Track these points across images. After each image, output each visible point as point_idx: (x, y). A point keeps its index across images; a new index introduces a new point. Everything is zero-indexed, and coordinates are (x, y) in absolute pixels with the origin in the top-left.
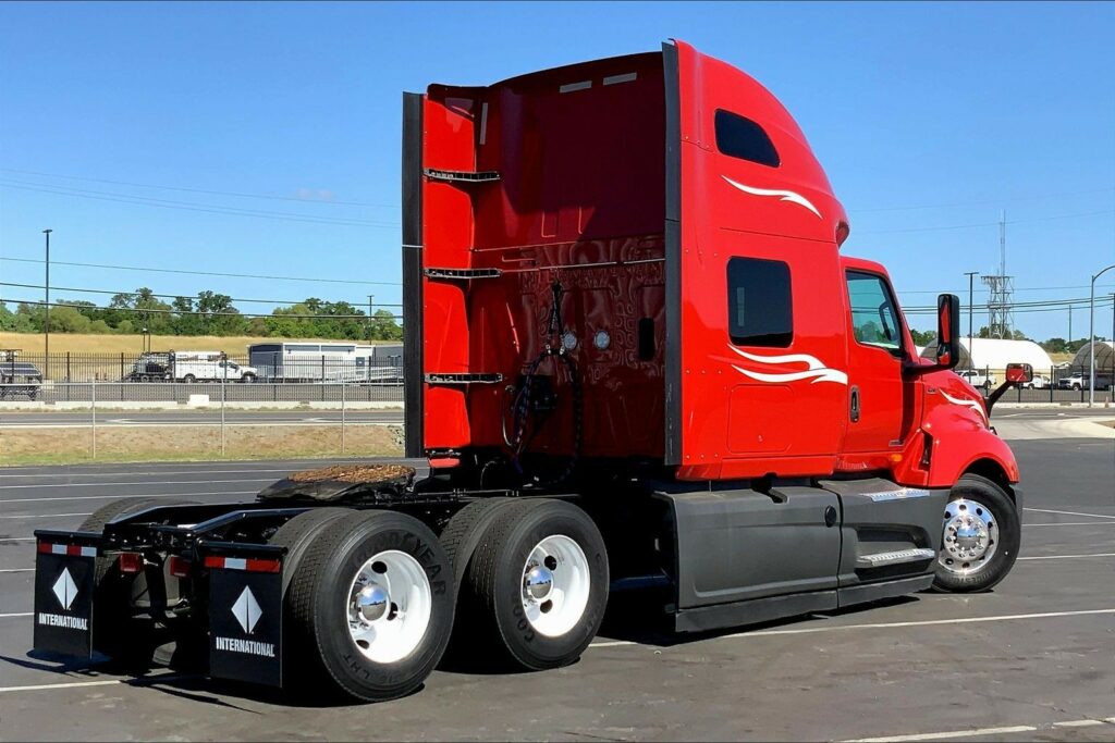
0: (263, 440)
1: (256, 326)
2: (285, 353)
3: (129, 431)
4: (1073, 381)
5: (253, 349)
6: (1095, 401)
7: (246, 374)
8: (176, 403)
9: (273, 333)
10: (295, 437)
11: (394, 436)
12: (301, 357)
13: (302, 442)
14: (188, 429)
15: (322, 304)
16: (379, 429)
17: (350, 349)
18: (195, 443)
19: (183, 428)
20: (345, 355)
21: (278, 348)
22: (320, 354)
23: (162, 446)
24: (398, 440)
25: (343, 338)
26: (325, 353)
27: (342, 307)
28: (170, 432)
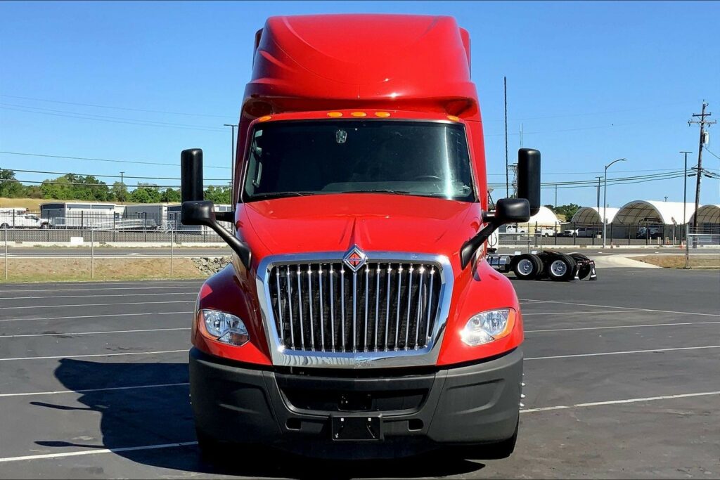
0: (111, 268)
1: (34, 191)
2: (67, 210)
3: (21, 261)
4: (573, 231)
5: (43, 207)
6: (607, 244)
7: (44, 223)
8: (14, 242)
9: (46, 196)
10: (132, 266)
11: (197, 265)
12: (74, 211)
13: (137, 269)
14: (59, 259)
15: (77, 177)
16: (187, 260)
17: (111, 208)
18: (66, 270)
19: (56, 260)
20: (107, 211)
21: (62, 206)
22: (80, 210)
23: (44, 271)
24: (200, 268)
25: (94, 200)
26: (84, 210)
27: (90, 179)
28: (48, 262)
